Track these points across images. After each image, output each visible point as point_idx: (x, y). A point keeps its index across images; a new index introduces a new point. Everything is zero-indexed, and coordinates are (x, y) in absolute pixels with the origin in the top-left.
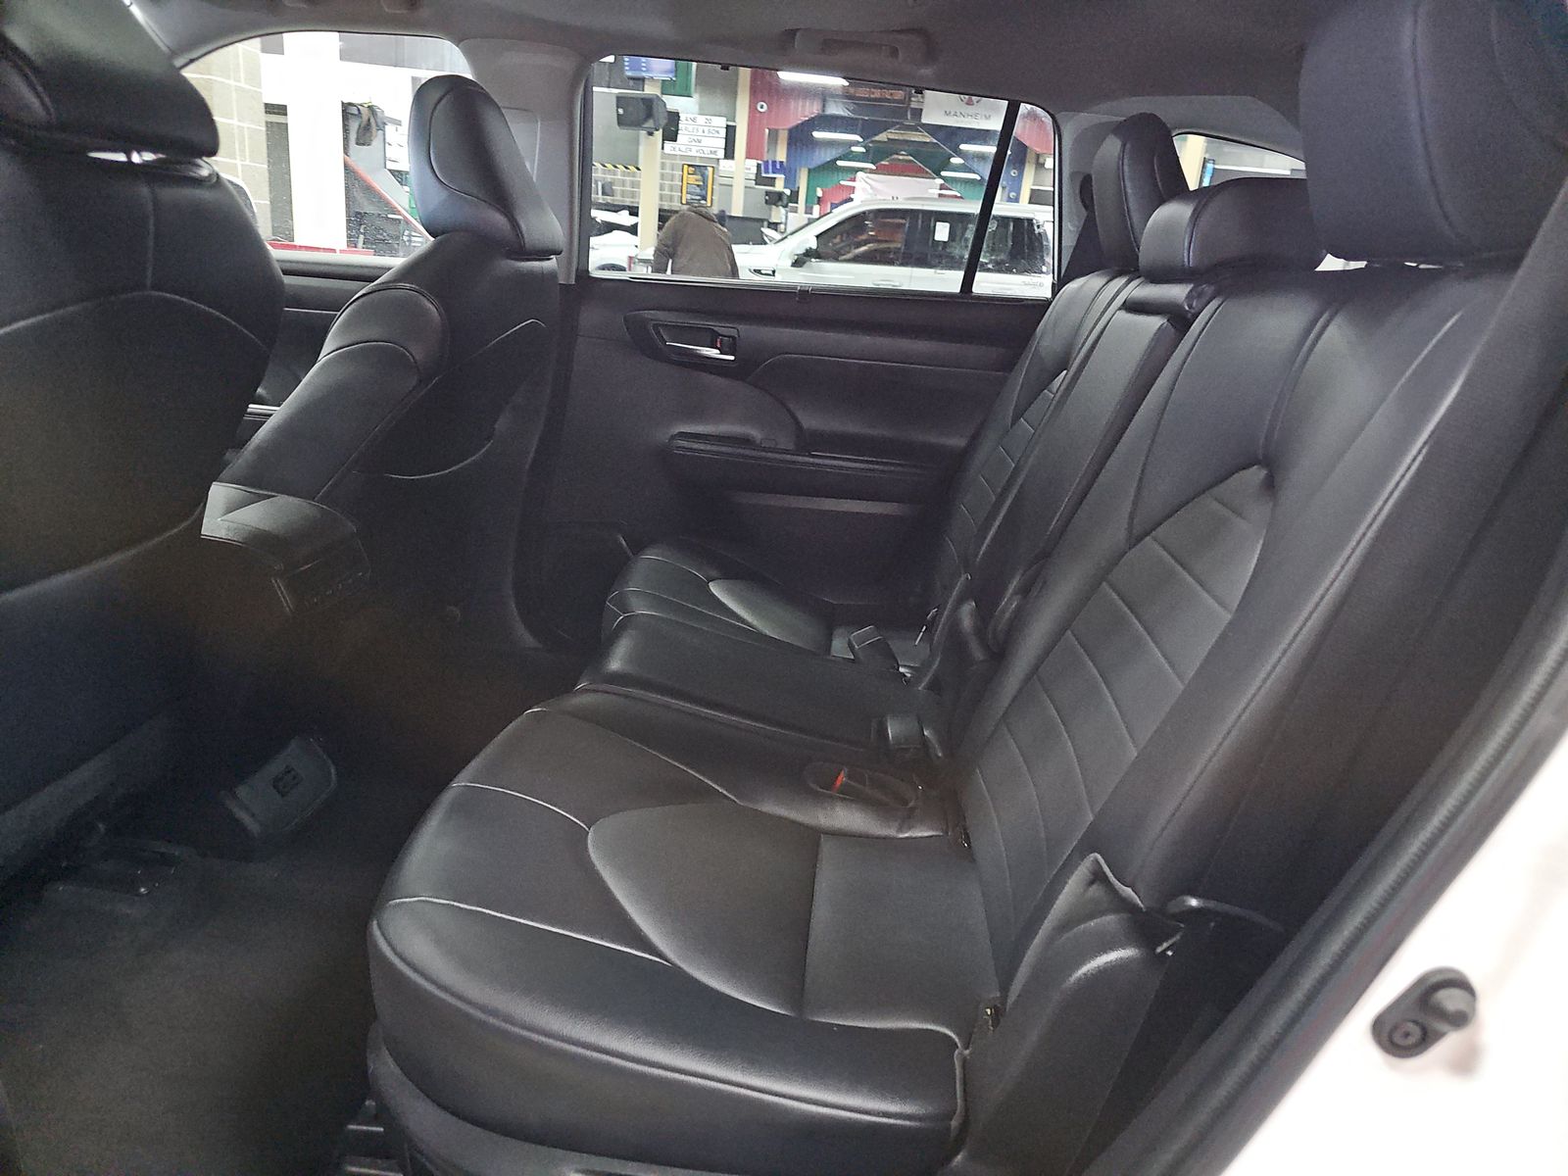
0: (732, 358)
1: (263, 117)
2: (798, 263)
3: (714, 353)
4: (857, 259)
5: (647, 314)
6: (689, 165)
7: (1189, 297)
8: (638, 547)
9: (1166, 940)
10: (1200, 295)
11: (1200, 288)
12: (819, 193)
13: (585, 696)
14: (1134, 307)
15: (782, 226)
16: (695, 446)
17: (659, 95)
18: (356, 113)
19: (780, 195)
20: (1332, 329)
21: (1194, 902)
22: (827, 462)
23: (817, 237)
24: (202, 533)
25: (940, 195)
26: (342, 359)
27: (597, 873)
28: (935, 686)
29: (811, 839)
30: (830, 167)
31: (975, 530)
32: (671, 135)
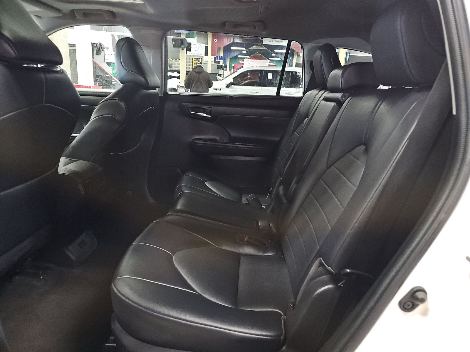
0: (210, 116)
1: (68, 48)
2: (228, 86)
3: (204, 115)
4: (245, 85)
5: (185, 104)
6: (194, 58)
7: (342, 97)
8: (184, 172)
9: (341, 282)
10: (345, 97)
11: (345, 94)
12: (233, 65)
13: (170, 217)
14: (326, 99)
15: (223, 75)
16: (200, 142)
17: (185, 38)
18: (96, 46)
19: (222, 66)
20: (382, 106)
21: (348, 271)
22: (239, 146)
23: (233, 78)
24: (58, 172)
25: (269, 65)
26: (97, 120)
27: (176, 268)
28: (272, 211)
29: (238, 256)
30: (236, 57)
31: (283, 165)
32: (189, 49)
